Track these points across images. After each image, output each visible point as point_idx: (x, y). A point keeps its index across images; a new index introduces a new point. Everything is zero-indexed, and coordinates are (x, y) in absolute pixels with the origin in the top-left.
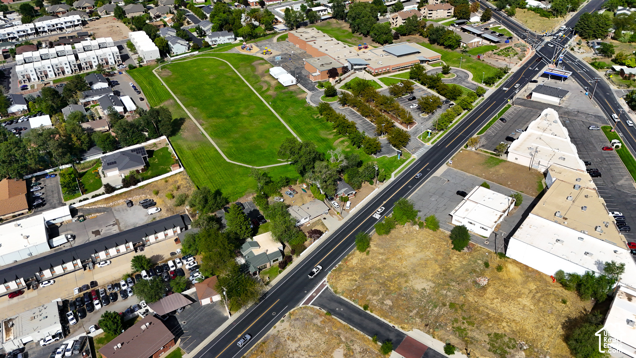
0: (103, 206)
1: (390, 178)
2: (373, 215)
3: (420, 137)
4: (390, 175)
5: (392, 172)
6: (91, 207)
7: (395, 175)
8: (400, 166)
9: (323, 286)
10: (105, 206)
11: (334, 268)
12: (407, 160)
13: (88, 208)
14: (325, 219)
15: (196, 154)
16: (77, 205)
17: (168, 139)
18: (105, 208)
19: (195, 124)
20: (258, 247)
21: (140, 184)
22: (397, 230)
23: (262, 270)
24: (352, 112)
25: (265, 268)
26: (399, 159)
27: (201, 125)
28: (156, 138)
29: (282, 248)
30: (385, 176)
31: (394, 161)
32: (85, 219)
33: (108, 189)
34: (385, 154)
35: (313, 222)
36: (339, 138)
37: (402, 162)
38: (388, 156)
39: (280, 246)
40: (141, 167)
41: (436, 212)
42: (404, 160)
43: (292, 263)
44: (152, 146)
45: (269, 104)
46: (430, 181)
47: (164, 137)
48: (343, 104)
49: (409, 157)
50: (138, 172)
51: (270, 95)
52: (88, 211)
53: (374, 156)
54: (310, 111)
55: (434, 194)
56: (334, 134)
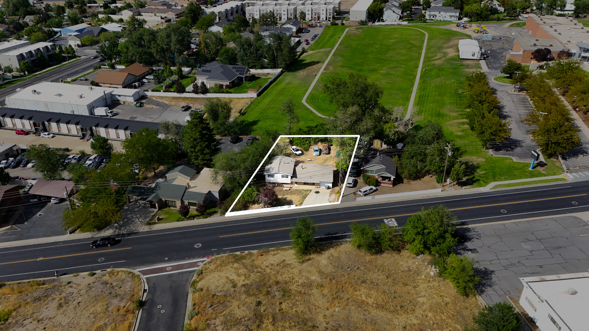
0: (166, 102)
1: (481, 186)
2: (387, 219)
4: (486, 183)
5: (495, 181)
6: (157, 100)
7: (495, 187)
8: (520, 178)
9: (195, 264)
10: (168, 103)
11: (238, 253)
12: (545, 175)
13: (155, 99)
14: (317, 192)
15: (286, 89)
16: (149, 94)
17: (282, 73)
18: (166, 105)
19: (321, 68)
20: (192, 178)
21: (209, 95)
22: (396, 257)
23: (169, 207)
24: (524, 101)
25: (174, 207)
26: (530, 169)
27: (325, 69)
28: (271, 68)
29: (217, 195)
30: (478, 180)
31: (518, 170)
32: (141, 106)
33: (181, 90)
34: (513, 155)
35: (298, 188)
36: (462, 118)
37: (532, 175)
38: (515, 159)
39: (215, 190)
40: (226, 83)
41: (506, 268)
42: (540, 175)
43: (206, 218)
44: (264, 74)
45: (422, 70)
46: (555, 220)
47: (279, 70)
48: (521, 90)
49: (554, 174)
50: (221, 86)
51: (434, 64)
52: (152, 102)
53: (491, 152)
54: (461, 85)
55: (540, 240)
56: (461, 113)
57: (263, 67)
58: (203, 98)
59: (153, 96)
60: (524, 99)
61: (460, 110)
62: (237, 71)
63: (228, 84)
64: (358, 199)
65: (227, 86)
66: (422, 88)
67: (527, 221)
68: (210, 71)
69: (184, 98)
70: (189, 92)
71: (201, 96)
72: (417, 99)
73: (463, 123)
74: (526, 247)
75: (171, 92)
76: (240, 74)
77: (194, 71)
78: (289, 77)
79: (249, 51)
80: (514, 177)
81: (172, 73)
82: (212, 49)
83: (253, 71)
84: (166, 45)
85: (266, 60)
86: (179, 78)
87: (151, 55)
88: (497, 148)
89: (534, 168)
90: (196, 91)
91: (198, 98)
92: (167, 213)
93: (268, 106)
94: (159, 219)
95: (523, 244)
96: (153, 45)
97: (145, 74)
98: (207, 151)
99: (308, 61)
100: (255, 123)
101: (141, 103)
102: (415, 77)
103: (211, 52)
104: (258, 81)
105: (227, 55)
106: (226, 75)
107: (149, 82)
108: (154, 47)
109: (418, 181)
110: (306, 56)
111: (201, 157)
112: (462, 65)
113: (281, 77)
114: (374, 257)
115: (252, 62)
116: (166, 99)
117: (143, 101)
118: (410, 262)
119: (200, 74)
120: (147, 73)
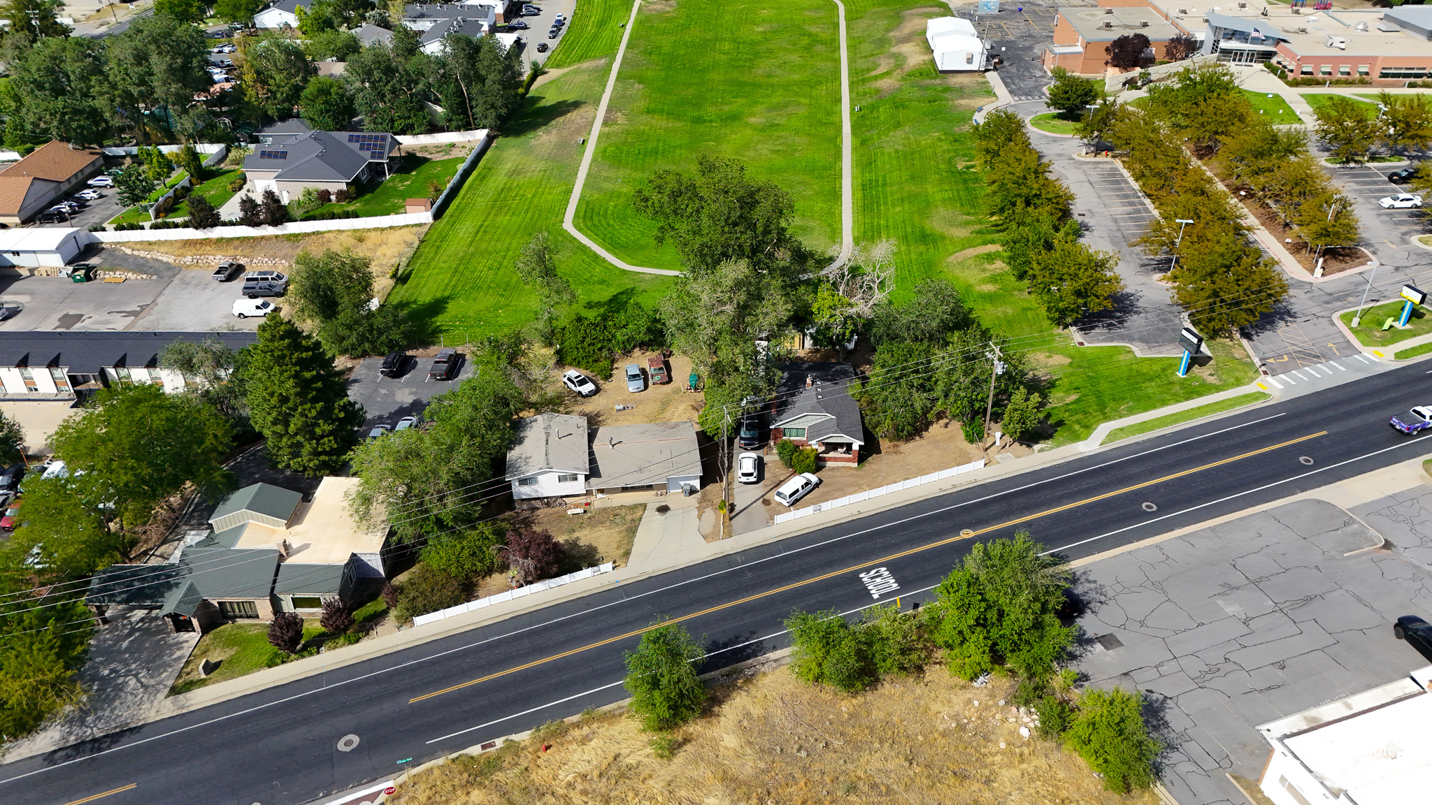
0: (165, 259)
1: (1076, 438)
2: (868, 570)
3: (1347, 319)
4: (1088, 428)
5: (1107, 418)
6: (136, 253)
7: (1112, 436)
8: (1164, 403)
10: (171, 260)
11: (476, 750)
12: (1218, 389)
13: (129, 251)
14: (663, 509)
15: (510, 189)
16: (108, 237)
17: (490, 140)
18: (168, 266)
19: (594, 119)
20: (294, 518)
21: (292, 228)
22: (918, 691)
23: (234, 618)
24: (1113, 179)
25: (249, 617)
26: (1180, 374)
27: (605, 123)
28: (458, 129)
29: (377, 564)
30: (1063, 423)
31: (1151, 379)
32: (88, 278)
33: (206, 217)
34: (1131, 339)
35: (608, 505)
36: (985, 243)
37: (1190, 393)
38: (1139, 351)
39: (371, 548)
40: (337, 186)
41: (1200, 682)
42: (1205, 389)
43: (357, 641)
44: (439, 148)
45: (852, 109)
46: (1274, 516)
47: (481, 135)
48: (1100, 148)
49: (1238, 383)
50: (324, 196)
51: (877, 91)
52: (119, 260)
53: (1075, 334)
54: (957, 146)
55: (1256, 583)
56: (977, 227)
57: (434, 128)
58: (277, 237)
59: (123, 244)
60: (1114, 173)
61: (972, 218)
62: (362, 148)
63: (344, 187)
64: (779, 519)
65: (340, 194)
66: (865, 163)
67: (1213, 529)
68: (283, 155)
69: (220, 241)
70: (231, 224)
71: (268, 231)
72: (860, 195)
73: (990, 258)
74: (1230, 610)
75: (176, 226)
76: (372, 157)
77: (233, 154)
78: (511, 152)
79: (389, 87)
80: (1148, 403)
81: (168, 166)
82: (279, 86)
83: (407, 141)
84: (138, 85)
85: (439, 109)
86: (194, 180)
87: (95, 114)
88: (1087, 322)
89: (1189, 368)
90: (251, 214)
91: (262, 238)
92: (230, 642)
93: (472, 249)
94: (210, 668)
95: (1220, 602)
96: (97, 88)
97: (86, 172)
98: (324, 427)
99: (550, 99)
101: (89, 269)
102: (839, 129)
103: (279, 95)
104: (425, 167)
105: (326, 102)
106: (332, 161)
107: (101, 196)
108: (101, 94)
109: (916, 443)
110: (544, 86)
111: (307, 448)
112: (948, 89)
113: (489, 154)
114: (860, 699)
115: (400, 118)
116: (164, 249)
117: (93, 261)
118: (959, 698)
119: (256, 166)
120: (91, 169)
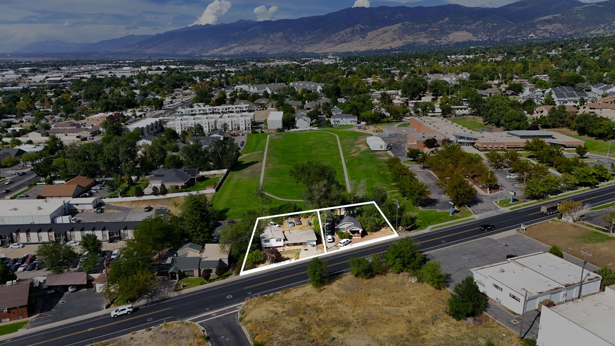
0: (126, 207)
1: (422, 229)
2: (367, 257)
3: (496, 202)
4: (426, 227)
5: (431, 225)
6: (116, 205)
7: (432, 229)
8: (446, 221)
9: (235, 308)
10: (128, 207)
11: (266, 296)
12: (461, 218)
13: (113, 205)
14: (306, 250)
15: (238, 183)
16: (106, 200)
17: (228, 173)
18: (127, 208)
19: (262, 165)
21: (169, 195)
22: (385, 278)
23: (187, 277)
24: (429, 175)
25: (191, 276)
26: (451, 215)
27: (266, 166)
28: (217, 169)
29: (226, 262)
30: (419, 226)
31: (443, 216)
32: (101, 212)
33: (140, 193)
34: (436, 208)
35: (290, 249)
36: (392, 190)
37: (453, 219)
38: (438, 211)
39: (225, 258)
40: (181, 184)
41: (458, 271)
42: (458, 218)
43: (225, 279)
44: (211, 175)
45: (345, 162)
46: (477, 242)
47: (225, 171)
48: (424, 168)
49: (467, 216)
50: (177, 187)
51: (353, 157)
52: (110, 207)
53: (420, 208)
54: (380, 168)
55: (472, 253)
56: (389, 186)
57: (210, 169)
58: (163, 199)
59: (111, 202)
60: (429, 173)
61: (388, 184)
62: (188, 174)
63: (184, 184)
64: (342, 248)
65: (182, 187)
66: (351, 173)
67: (461, 245)
68: (163, 176)
69: (144, 200)
70: (148, 195)
71: (161, 197)
73: (395, 193)
74: (465, 258)
75: (130, 196)
77: (141, 178)
78: (236, 176)
80: (442, 221)
83: (201, 173)
85: (211, 163)
86: (130, 185)
88: (424, 206)
89: (453, 214)
90: (155, 192)
91: (158, 199)
93: (231, 198)
94: (184, 286)
95: (463, 257)
97: (90, 185)
99: (246, 162)
100: (226, 210)
101: (102, 209)
102: (342, 166)
104: (208, 180)
107: (97, 192)
109: (378, 232)
110: (242, 158)
112: (375, 155)
113: (228, 176)
114: (369, 280)
116: (125, 203)
117: (103, 207)
118: (395, 279)
119: (154, 179)
